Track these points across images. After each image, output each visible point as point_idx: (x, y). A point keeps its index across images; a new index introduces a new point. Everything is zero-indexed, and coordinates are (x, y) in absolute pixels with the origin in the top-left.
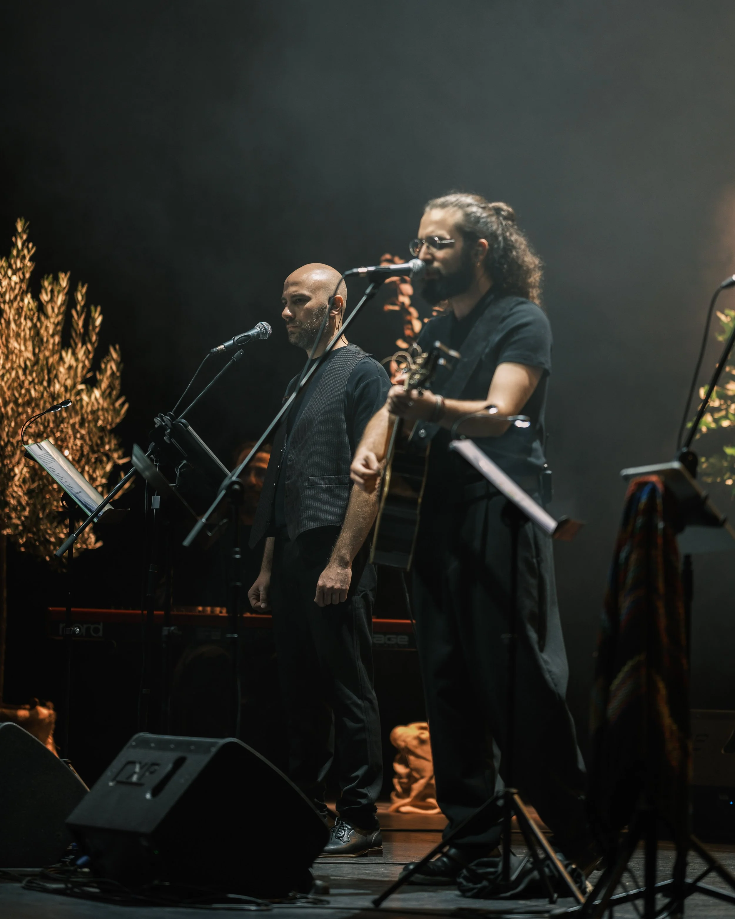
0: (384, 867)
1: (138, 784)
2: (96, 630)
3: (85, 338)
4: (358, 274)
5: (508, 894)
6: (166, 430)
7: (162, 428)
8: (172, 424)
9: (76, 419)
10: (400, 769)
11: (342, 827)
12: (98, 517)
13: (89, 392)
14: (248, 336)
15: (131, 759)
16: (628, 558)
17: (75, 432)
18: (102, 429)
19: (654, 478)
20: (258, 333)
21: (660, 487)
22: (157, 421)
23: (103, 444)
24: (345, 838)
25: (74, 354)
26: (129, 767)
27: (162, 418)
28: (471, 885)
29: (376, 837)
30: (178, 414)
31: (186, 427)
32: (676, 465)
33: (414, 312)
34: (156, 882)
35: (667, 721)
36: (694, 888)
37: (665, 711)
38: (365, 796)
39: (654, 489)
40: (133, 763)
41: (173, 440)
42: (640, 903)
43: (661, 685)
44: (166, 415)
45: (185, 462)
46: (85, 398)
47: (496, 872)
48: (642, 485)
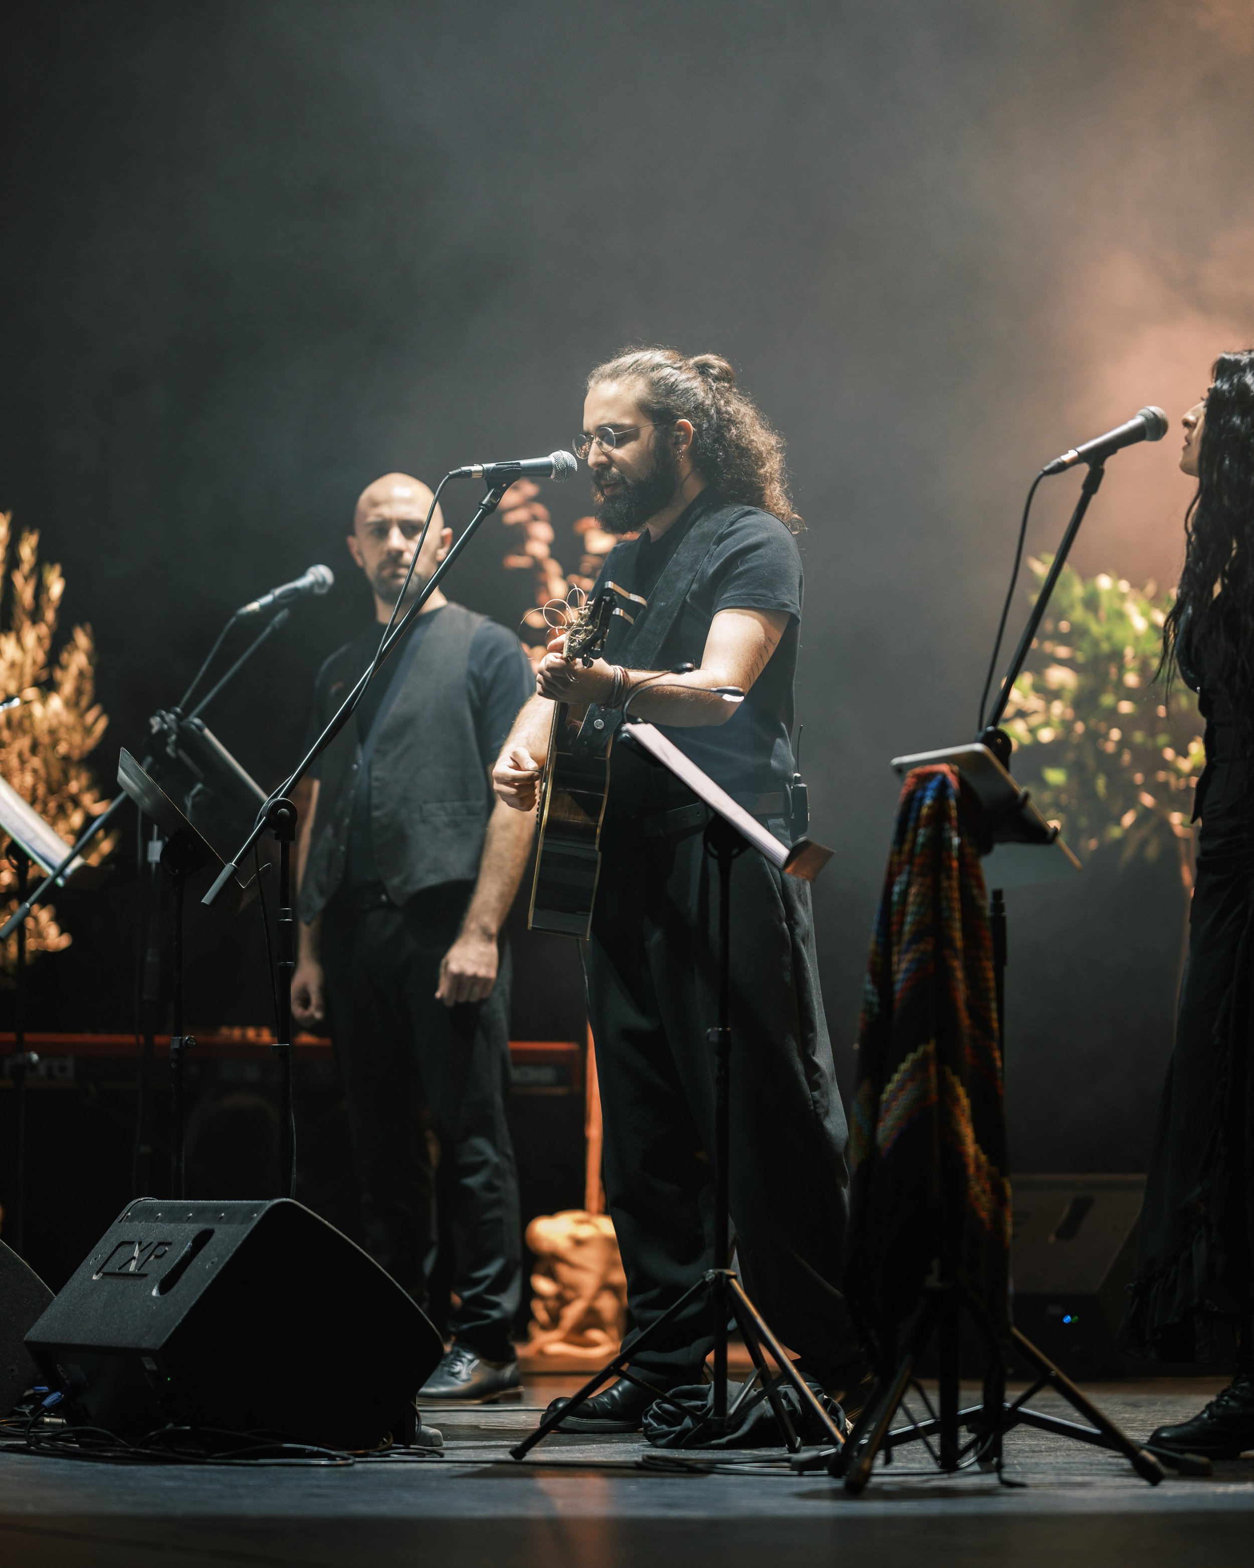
0: (525, 1414)
1: (138, 1276)
2: (63, 1069)
3: (36, 616)
4: (470, 473)
5: (724, 1440)
6: (169, 736)
7: (163, 735)
8: (179, 727)
9: (24, 743)
10: (543, 1285)
11: (458, 1357)
12: (64, 877)
13: (44, 699)
14: (296, 590)
15: (126, 1239)
16: (904, 894)
17: (23, 761)
18: (66, 759)
19: (944, 768)
20: (312, 586)
21: (953, 780)
22: (155, 723)
23: (66, 780)
24: (464, 1376)
25: (19, 641)
26: (125, 1249)
27: (162, 718)
28: (665, 1428)
29: (513, 1373)
30: (187, 711)
31: (200, 729)
32: (979, 747)
33: (553, 568)
34: (170, 1426)
35: (971, 1148)
36: (1015, 1418)
37: (968, 1132)
38: (496, 1306)
39: (944, 784)
40: (131, 1243)
41: (182, 753)
42: (935, 1440)
43: (961, 1091)
44: (168, 711)
45: (199, 786)
46: (37, 710)
47: (704, 1406)
48: (924, 779)
